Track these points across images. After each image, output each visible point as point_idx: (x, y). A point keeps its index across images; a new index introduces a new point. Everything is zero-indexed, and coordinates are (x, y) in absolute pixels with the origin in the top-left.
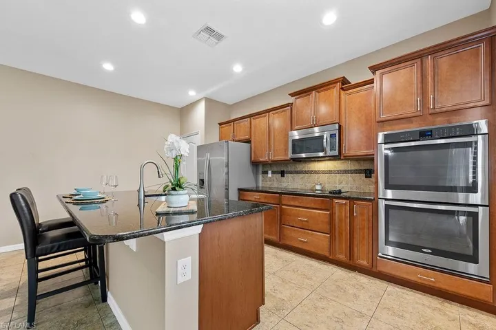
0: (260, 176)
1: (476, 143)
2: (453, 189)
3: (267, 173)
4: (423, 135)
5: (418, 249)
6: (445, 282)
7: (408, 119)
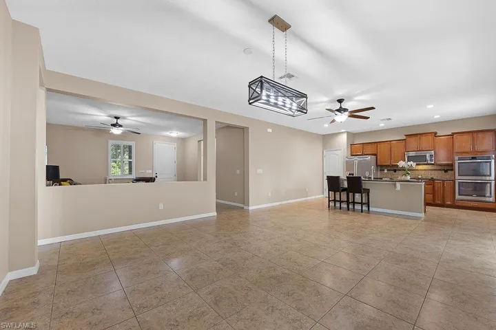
0: (379, 172)
1: (490, 162)
2: (485, 176)
3: (384, 170)
4: (473, 158)
5: (472, 196)
6: (480, 205)
7: (467, 153)
